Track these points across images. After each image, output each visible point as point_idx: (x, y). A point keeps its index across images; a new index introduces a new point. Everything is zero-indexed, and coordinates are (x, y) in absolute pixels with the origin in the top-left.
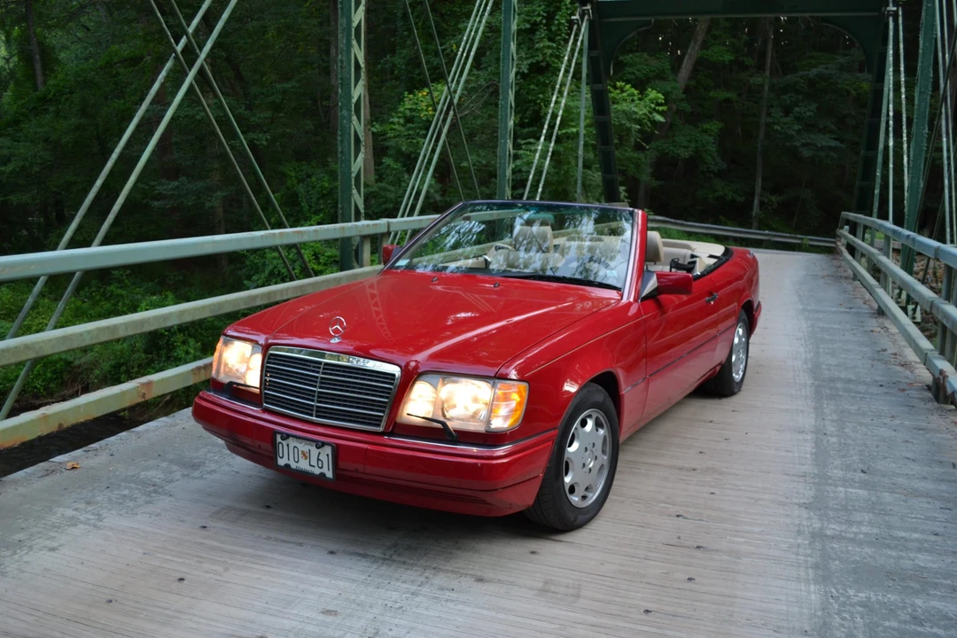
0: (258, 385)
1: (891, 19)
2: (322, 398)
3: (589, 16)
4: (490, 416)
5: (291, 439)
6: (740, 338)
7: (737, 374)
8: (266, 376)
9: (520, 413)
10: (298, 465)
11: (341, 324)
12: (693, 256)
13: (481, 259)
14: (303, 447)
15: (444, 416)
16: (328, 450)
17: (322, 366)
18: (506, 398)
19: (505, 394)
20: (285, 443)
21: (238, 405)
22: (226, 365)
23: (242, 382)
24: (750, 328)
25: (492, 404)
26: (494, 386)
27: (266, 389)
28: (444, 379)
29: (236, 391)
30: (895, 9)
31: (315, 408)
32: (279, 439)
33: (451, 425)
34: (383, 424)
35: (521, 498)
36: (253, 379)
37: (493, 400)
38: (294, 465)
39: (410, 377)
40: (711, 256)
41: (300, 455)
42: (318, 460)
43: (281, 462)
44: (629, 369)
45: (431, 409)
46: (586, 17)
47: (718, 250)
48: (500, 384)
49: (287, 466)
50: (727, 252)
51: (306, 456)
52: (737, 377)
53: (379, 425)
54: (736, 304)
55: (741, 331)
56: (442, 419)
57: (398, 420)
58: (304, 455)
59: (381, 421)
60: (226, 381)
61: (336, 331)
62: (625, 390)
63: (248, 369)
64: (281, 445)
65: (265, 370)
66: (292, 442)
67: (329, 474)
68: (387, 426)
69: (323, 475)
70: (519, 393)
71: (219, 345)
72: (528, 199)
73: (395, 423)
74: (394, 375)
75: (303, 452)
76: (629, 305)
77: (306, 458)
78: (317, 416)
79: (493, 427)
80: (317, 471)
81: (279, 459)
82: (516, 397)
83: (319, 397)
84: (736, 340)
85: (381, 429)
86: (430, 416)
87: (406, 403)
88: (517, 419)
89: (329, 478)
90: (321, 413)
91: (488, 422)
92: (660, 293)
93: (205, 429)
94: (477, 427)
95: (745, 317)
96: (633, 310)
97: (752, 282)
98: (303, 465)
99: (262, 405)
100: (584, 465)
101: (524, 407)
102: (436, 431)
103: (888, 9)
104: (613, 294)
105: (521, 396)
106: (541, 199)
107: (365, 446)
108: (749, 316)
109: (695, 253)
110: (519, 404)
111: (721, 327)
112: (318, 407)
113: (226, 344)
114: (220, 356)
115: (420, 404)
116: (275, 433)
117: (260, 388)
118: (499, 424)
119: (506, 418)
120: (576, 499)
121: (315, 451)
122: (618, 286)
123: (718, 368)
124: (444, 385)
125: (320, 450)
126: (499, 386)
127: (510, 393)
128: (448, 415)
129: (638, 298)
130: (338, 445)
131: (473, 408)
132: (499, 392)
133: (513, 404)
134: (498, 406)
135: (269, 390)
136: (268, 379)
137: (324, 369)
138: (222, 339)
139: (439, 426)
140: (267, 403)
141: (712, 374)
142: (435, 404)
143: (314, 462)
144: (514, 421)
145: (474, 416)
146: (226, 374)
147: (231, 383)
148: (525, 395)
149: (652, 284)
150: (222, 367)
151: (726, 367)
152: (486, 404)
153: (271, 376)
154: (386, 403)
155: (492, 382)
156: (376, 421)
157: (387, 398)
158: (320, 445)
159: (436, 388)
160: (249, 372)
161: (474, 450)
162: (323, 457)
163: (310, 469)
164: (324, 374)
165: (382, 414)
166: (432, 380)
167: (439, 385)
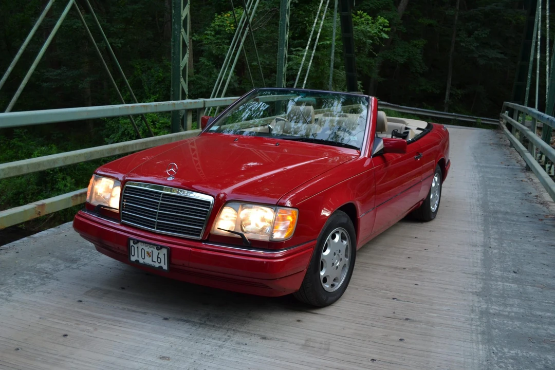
0: (118, 207)
2: (161, 216)
4: (273, 231)
5: (140, 243)
6: (436, 183)
7: (434, 207)
8: (123, 201)
9: (292, 229)
10: (145, 261)
11: (174, 167)
12: (406, 128)
13: (266, 127)
14: (148, 249)
15: (242, 230)
16: (165, 251)
17: (161, 196)
18: (284, 219)
19: (283, 216)
20: (135, 246)
21: (104, 220)
22: (96, 194)
23: (107, 205)
24: (442, 178)
25: (274, 223)
26: (275, 211)
27: (123, 210)
28: (242, 206)
29: (103, 211)
31: (156, 223)
32: (132, 243)
33: (247, 236)
34: (202, 234)
35: (292, 285)
36: (115, 203)
37: (275, 220)
38: (141, 261)
39: (220, 204)
40: (419, 129)
41: (146, 254)
42: (158, 257)
43: (133, 259)
44: (363, 202)
45: (234, 225)
47: (423, 125)
48: (280, 210)
49: (137, 261)
50: (429, 126)
51: (150, 255)
52: (433, 209)
53: (199, 235)
54: (434, 160)
55: (436, 178)
56: (241, 232)
57: (212, 232)
58: (148, 254)
59: (200, 233)
60: (96, 204)
61: (171, 172)
62: (361, 215)
63: (111, 196)
64: (133, 247)
65: (123, 197)
66: (141, 246)
67: (165, 267)
68: (204, 236)
69: (161, 267)
70: (292, 216)
71: (92, 180)
72: (297, 87)
73: (210, 234)
74: (209, 202)
75: (148, 252)
76: (365, 159)
77: (150, 257)
78: (157, 229)
79: (274, 237)
80: (157, 265)
81: (131, 256)
82: (290, 218)
83: (159, 216)
84: (433, 185)
85: (200, 238)
86: (233, 230)
87: (217, 221)
88: (291, 233)
89: (165, 270)
90: (160, 226)
91: (272, 235)
92: (385, 152)
93: (81, 236)
94: (264, 237)
95: (440, 169)
96: (367, 163)
97: (445, 146)
98: (148, 261)
99: (121, 221)
100: (333, 264)
101: (295, 225)
102: (237, 239)
104: (354, 152)
105: (293, 218)
106: (305, 88)
107: (190, 249)
108: (442, 169)
109: (408, 127)
110: (292, 223)
111: (424, 176)
112: (158, 222)
113: (96, 179)
114: (92, 188)
115: (226, 221)
116: (129, 239)
117: (119, 210)
118: (278, 236)
119: (283, 232)
120: (328, 286)
121: (156, 252)
122: (358, 147)
123: (421, 203)
124: (242, 209)
125: (159, 251)
127: (286, 216)
128: (245, 229)
129: (371, 155)
130: (171, 247)
131: (261, 225)
132: (279, 215)
133: (288, 223)
134: (277, 224)
135: (125, 211)
136: (125, 203)
137: (163, 197)
138: (94, 176)
139: (239, 236)
140: (123, 219)
141: (417, 207)
142: (236, 222)
143: (155, 259)
144: (289, 234)
145: (262, 230)
146: (96, 200)
147: (100, 206)
148: (296, 217)
149: (380, 146)
150: (94, 195)
151: (426, 202)
152: (270, 223)
153: (126, 202)
154: (204, 220)
155: (274, 208)
156: (197, 233)
157: (204, 217)
158: (159, 248)
159: (237, 211)
160: (112, 199)
161: (262, 253)
162: (161, 256)
163: (152, 263)
164: (162, 201)
165: (201, 228)
166: (233, 206)
167: (240, 210)
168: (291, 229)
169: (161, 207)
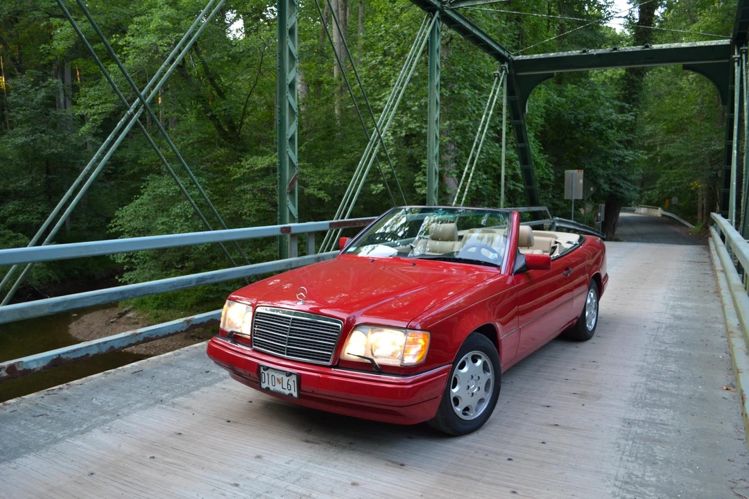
0: (248, 332)
2: (290, 341)
3: (506, 71)
4: (403, 355)
5: (270, 370)
6: (591, 299)
7: (590, 324)
8: (255, 327)
9: (425, 352)
10: (275, 388)
11: (304, 291)
12: (556, 243)
14: (278, 376)
15: (373, 354)
16: (294, 378)
17: (291, 320)
18: (415, 343)
19: (414, 339)
20: (266, 372)
22: (229, 319)
23: (240, 331)
24: (599, 293)
25: (405, 347)
26: (405, 334)
27: (254, 336)
28: (372, 329)
29: (236, 338)
31: (286, 349)
32: (262, 370)
33: (377, 361)
34: (331, 360)
35: (428, 412)
37: (405, 344)
38: (272, 388)
39: (350, 327)
40: (569, 242)
41: (276, 381)
42: (288, 384)
43: (264, 386)
44: (503, 324)
45: (364, 350)
46: (504, 72)
47: (574, 238)
48: (410, 333)
49: (268, 388)
50: (581, 239)
51: (281, 381)
52: (590, 328)
53: (328, 361)
54: (587, 274)
55: (592, 294)
56: (371, 357)
57: (342, 357)
58: (278, 381)
59: (330, 358)
60: (230, 330)
61: (301, 297)
62: (502, 336)
63: (243, 322)
64: (263, 375)
65: (254, 324)
66: (271, 373)
67: (295, 395)
68: (334, 362)
69: (291, 395)
70: (424, 339)
71: (225, 306)
73: (340, 359)
74: (339, 327)
75: (278, 379)
76: (505, 278)
77: (280, 383)
78: (288, 355)
79: (405, 362)
80: (287, 392)
81: (262, 384)
82: (421, 342)
84: (589, 301)
85: (329, 364)
86: (362, 355)
87: (346, 346)
88: (422, 357)
89: (295, 398)
90: (290, 352)
91: (402, 360)
92: (528, 269)
93: (215, 363)
94: (395, 362)
95: (594, 285)
96: (509, 281)
97: (599, 261)
98: (278, 388)
99: (252, 347)
101: (427, 349)
102: (368, 365)
104: (494, 269)
105: (425, 341)
107: (319, 375)
108: (598, 284)
109: (557, 240)
110: (424, 347)
111: (577, 291)
112: (288, 348)
113: (229, 305)
114: (226, 314)
115: (356, 346)
116: (259, 366)
117: (251, 335)
118: (410, 360)
119: (415, 356)
120: (459, 410)
121: (286, 379)
122: (499, 264)
123: (575, 321)
124: (372, 333)
125: (288, 378)
127: (417, 339)
128: (375, 354)
129: (512, 272)
130: (300, 374)
131: (393, 349)
132: (410, 339)
133: (419, 347)
134: (409, 348)
135: (257, 336)
136: (256, 329)
137: (292, 322)
138: (227, 301)
139: (369, 361)
140: (255, 345)
141: (571, 325)
142: (366, 346)
143: (285, 386)
144: (420, 359)
145: (393, 355)
146: (229, 326)
147: (232, 332)
148: (428, 340)
149: (520, 263)
150: (227, 320)
151: (582, 319)
152: (401, 347)
153: (257, 327)
154: (333, 345)
155: (404, 331)
156: (327, 358)
157: (334, 342)
158: (289, 375)
159: (367, 336)
160: (243, 324)
162: (291, 383)
163: (282, 390)
164: (292, 325)
165: (330, 353)
166: (364, 330)
167: (369, 334)
168: (423, 352)
169: (291, 332)
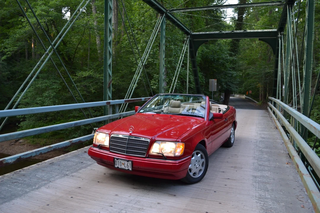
0: (108, 145)
1: (279, 39)
3: (189, 39)
4: (175, 152)
5: (119, 160)
7: (232, 141)
9: (183, 151)
10: (121, 167)
11: (132, 128)
13: (161, 110)
14: (123, 162)
16: (130, 162)
18: (179, 147)
20: (117, 161)
21: (102, 151)
22: (98, 140)
23: (103, 144)
24: (235, 128)
26: (176, 144)
28: (162, 142)
29: (102, 147)
30: (280, 36)
31: (125, 151)
32: (116, 160)
33: (165, 155)
34: (145, 155)
36: (107, 143)
38: (120, 167)
39: (153, 142)
42: (127, 165)
43: (116, 166)
44: (208, 139)
45: (159, 150)
46: (188, 39)
47: (226, 107)
48: (177, 143)
49: (118, 167)
50: (228, 107)
52: (232, 142)
55: (233, 129)
56: (161, 153)
57: (149, 154)
58: (123, 164)
60: (98, 144)
61: (131, 130)
62: (207, 145)
63: (105, 141)
64: (116, 162)
65: (110, 141)
66: (119, 161)
67: (131, 169)
68: (146, 156)
69: (128, 169)
70: (183, 146)
72: (170, 93)
73: (149, 155)
74: (148, 141)
75: (123, 163)
77: (124, 165)
78: (126, 153)
79: (176, 155)
80: (127, 168)
83: (127, 148)
84: (232, 132)
86: (158, 152)
87: (151, 149)
88: (182, 153)
89: (130, 170)
91: (175, 154)
92: (214, 119)
94: (172, 155)
95: (233, 125)
96: (207, 123)
98: (123, 167)
99: (110, 150)
102: (161, 156)
103: (279, 36)
104: (203, 119)
105: (183, 147)
106: (174, 93)
107: (141, 161)
108: (234, 124)
110: (183, 149)
111: (228, 128)
112: (127, 151)
113: (97, 134)
114: (96, 137)
115: (155, 149)
116: (114, 158)
118: (177, 154)
119: (179, 152)
121: (126, 163)
122: (203, 117)
123: (227, 139)
126: (177, 144)
127: (180, 146)
128: (163, 152)
129: (209, 120)
130: (133, 161)
131: (170, 150)
132: (177, 146)
133: (181, 149)
134: (177, 149)
135: (112, 146)
137: (128, 140)
140: (111, 150)
141: (226, 141)
142: (159, 149)
143: (126, 166)
145: (171, 152)
146: (98, 142)
147: (100, 145)
148: (184, 146)
149: (212, 116)
150: (97, 140)
151: (229, 139)
152: (174, 149)
153: (112, 143)
154: (146, 149)
155: (175, 143)
156: (143, 154)
157: (146, 148)
158: (128, 161)
159: (160, 145)
160: (105, 142)
161: (170, 161)
162: (129, 165)
163: (125, 168)
165: (145, 152)
166: (158, 143)
167: (161, 144)
169: (127, 144)
